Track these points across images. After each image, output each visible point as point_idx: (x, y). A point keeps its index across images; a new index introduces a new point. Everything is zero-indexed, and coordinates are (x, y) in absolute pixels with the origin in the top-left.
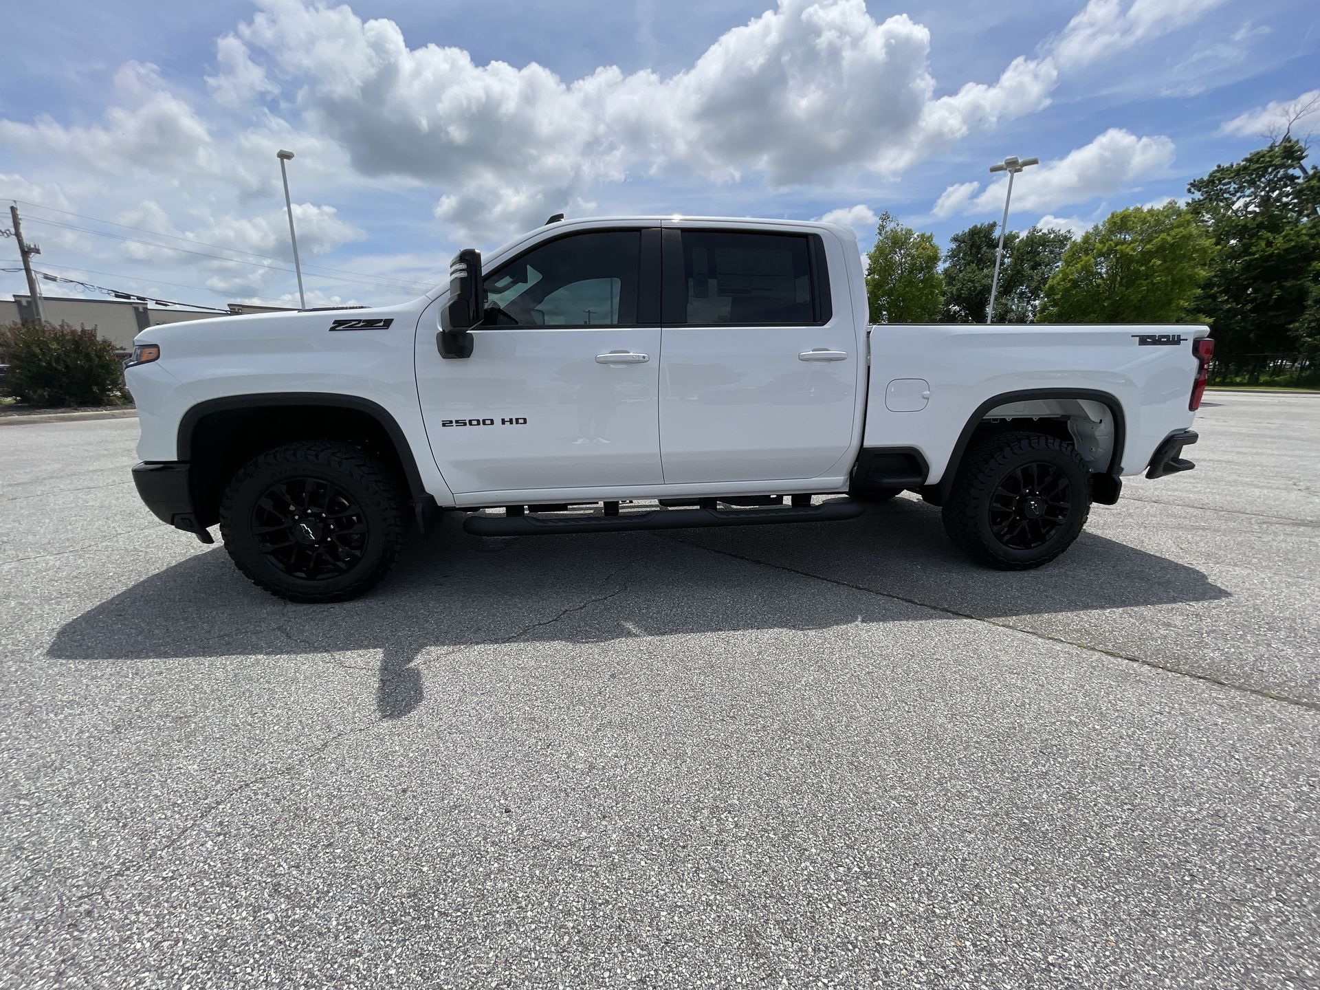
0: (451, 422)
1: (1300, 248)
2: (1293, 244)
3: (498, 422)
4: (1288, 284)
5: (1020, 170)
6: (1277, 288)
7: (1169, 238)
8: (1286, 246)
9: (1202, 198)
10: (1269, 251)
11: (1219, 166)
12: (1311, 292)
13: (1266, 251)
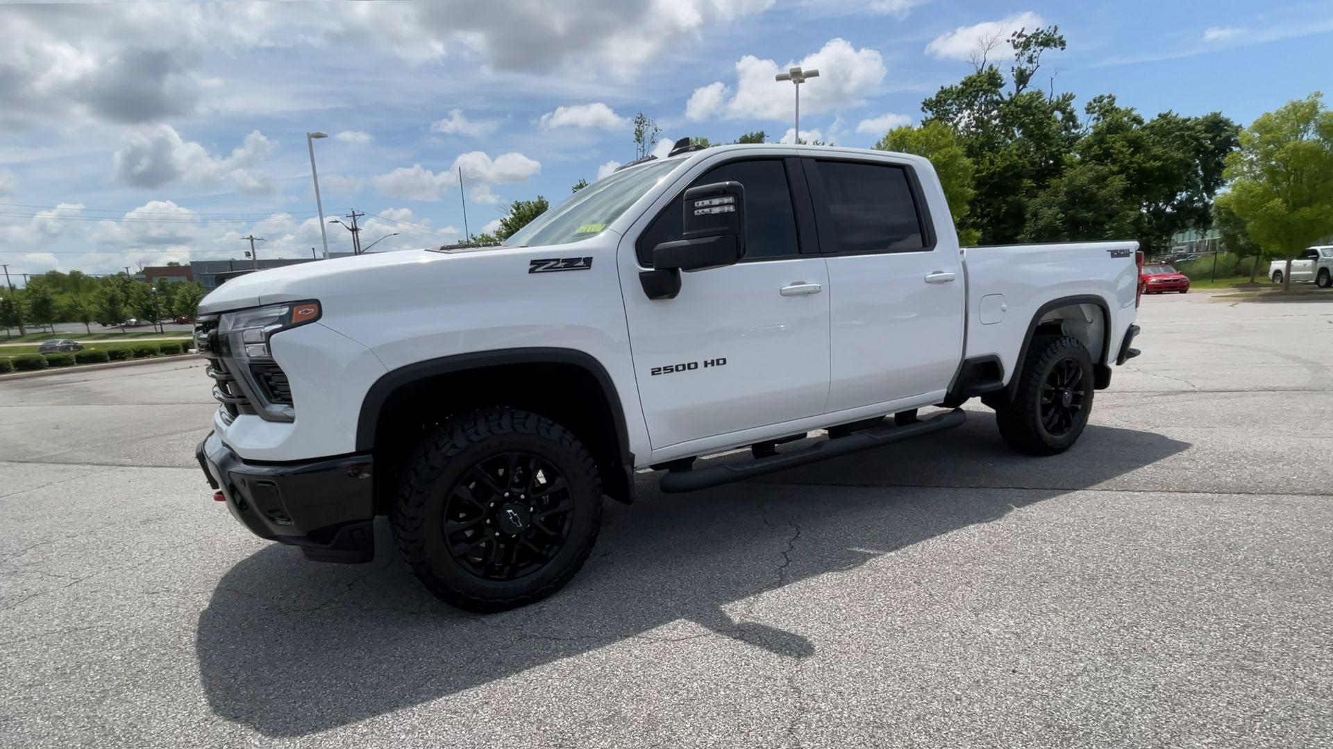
0: (660, 369)
1: (1012, 167)
2: (1008, 163)
3: (701, 365)
4: (1010, 199)
5: (802, 81)
6: (1004, 203)
7: (940, 157)
8: (1004, 165)
9: (933, 117)
10: (993, 168)
11: (942, 88)
12: (1028, 207)
13: (990, 170)
